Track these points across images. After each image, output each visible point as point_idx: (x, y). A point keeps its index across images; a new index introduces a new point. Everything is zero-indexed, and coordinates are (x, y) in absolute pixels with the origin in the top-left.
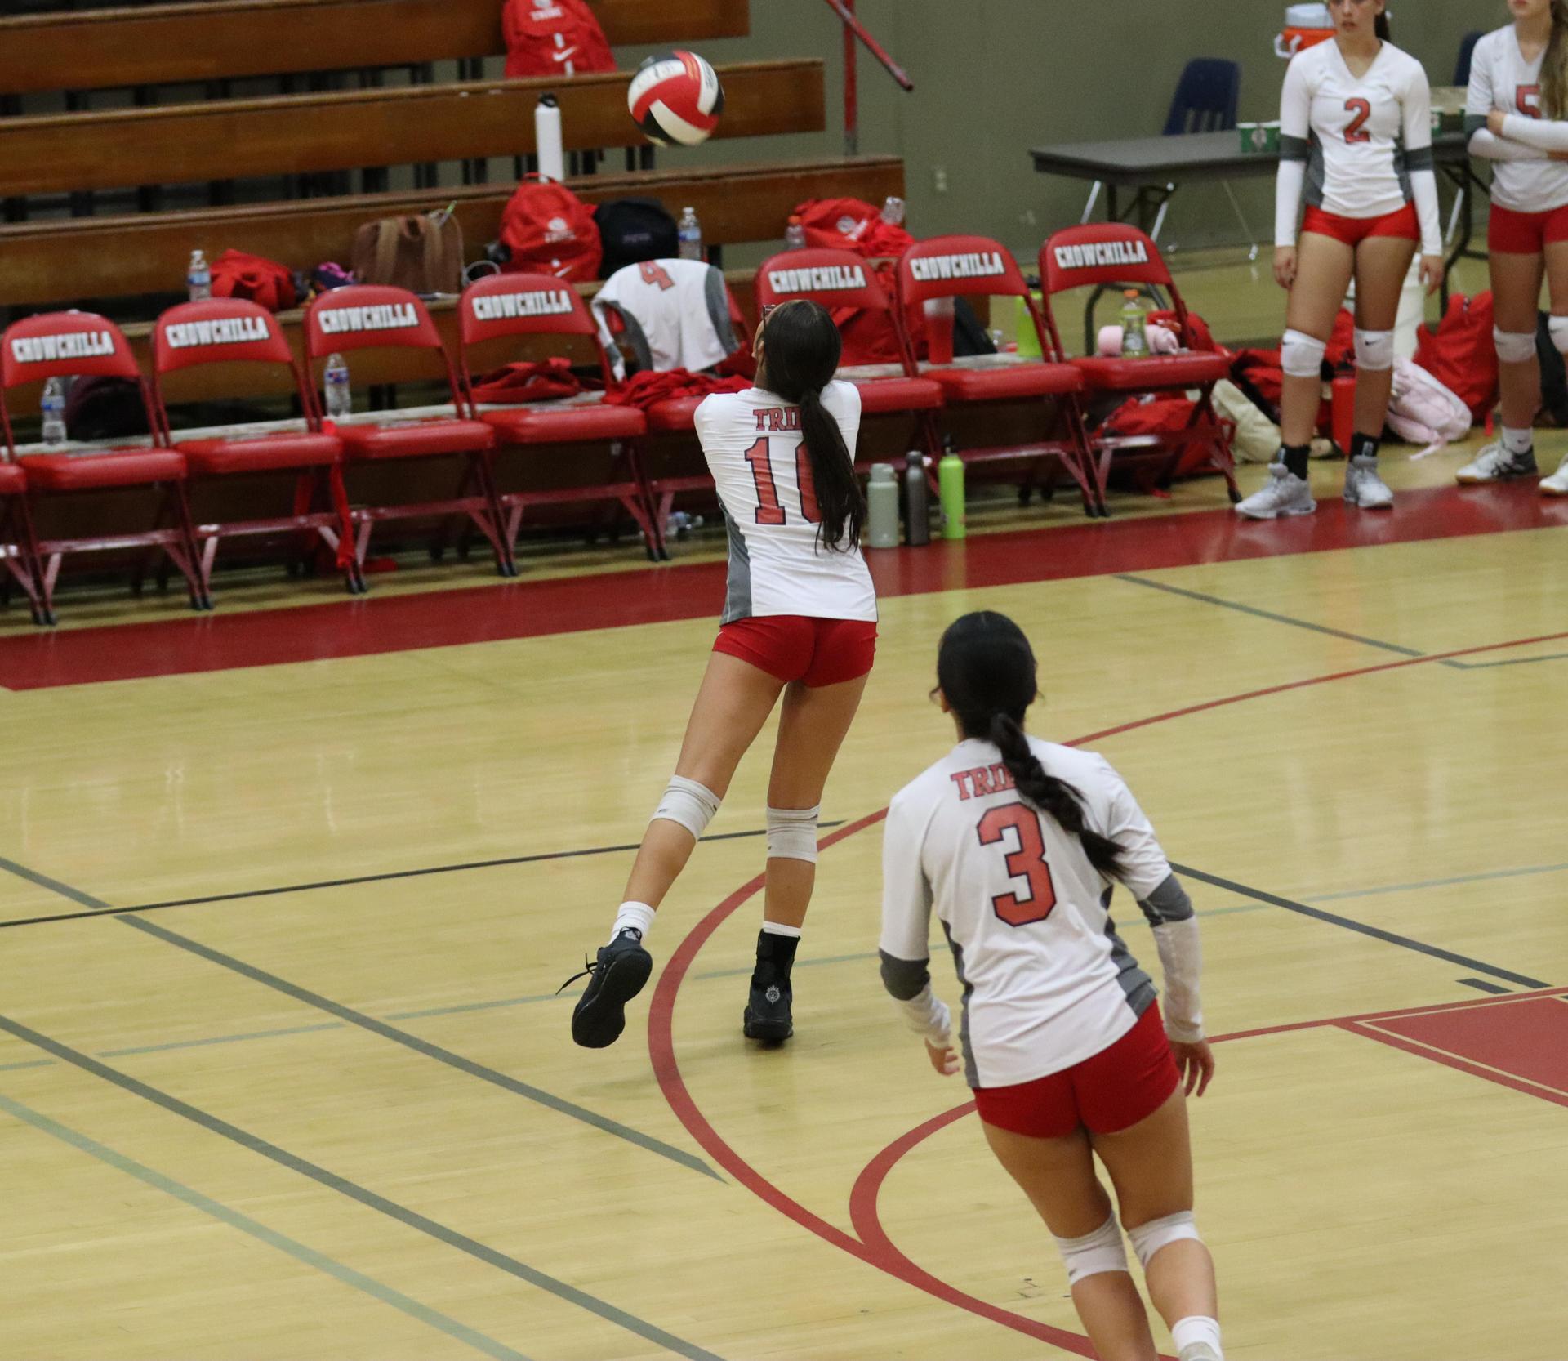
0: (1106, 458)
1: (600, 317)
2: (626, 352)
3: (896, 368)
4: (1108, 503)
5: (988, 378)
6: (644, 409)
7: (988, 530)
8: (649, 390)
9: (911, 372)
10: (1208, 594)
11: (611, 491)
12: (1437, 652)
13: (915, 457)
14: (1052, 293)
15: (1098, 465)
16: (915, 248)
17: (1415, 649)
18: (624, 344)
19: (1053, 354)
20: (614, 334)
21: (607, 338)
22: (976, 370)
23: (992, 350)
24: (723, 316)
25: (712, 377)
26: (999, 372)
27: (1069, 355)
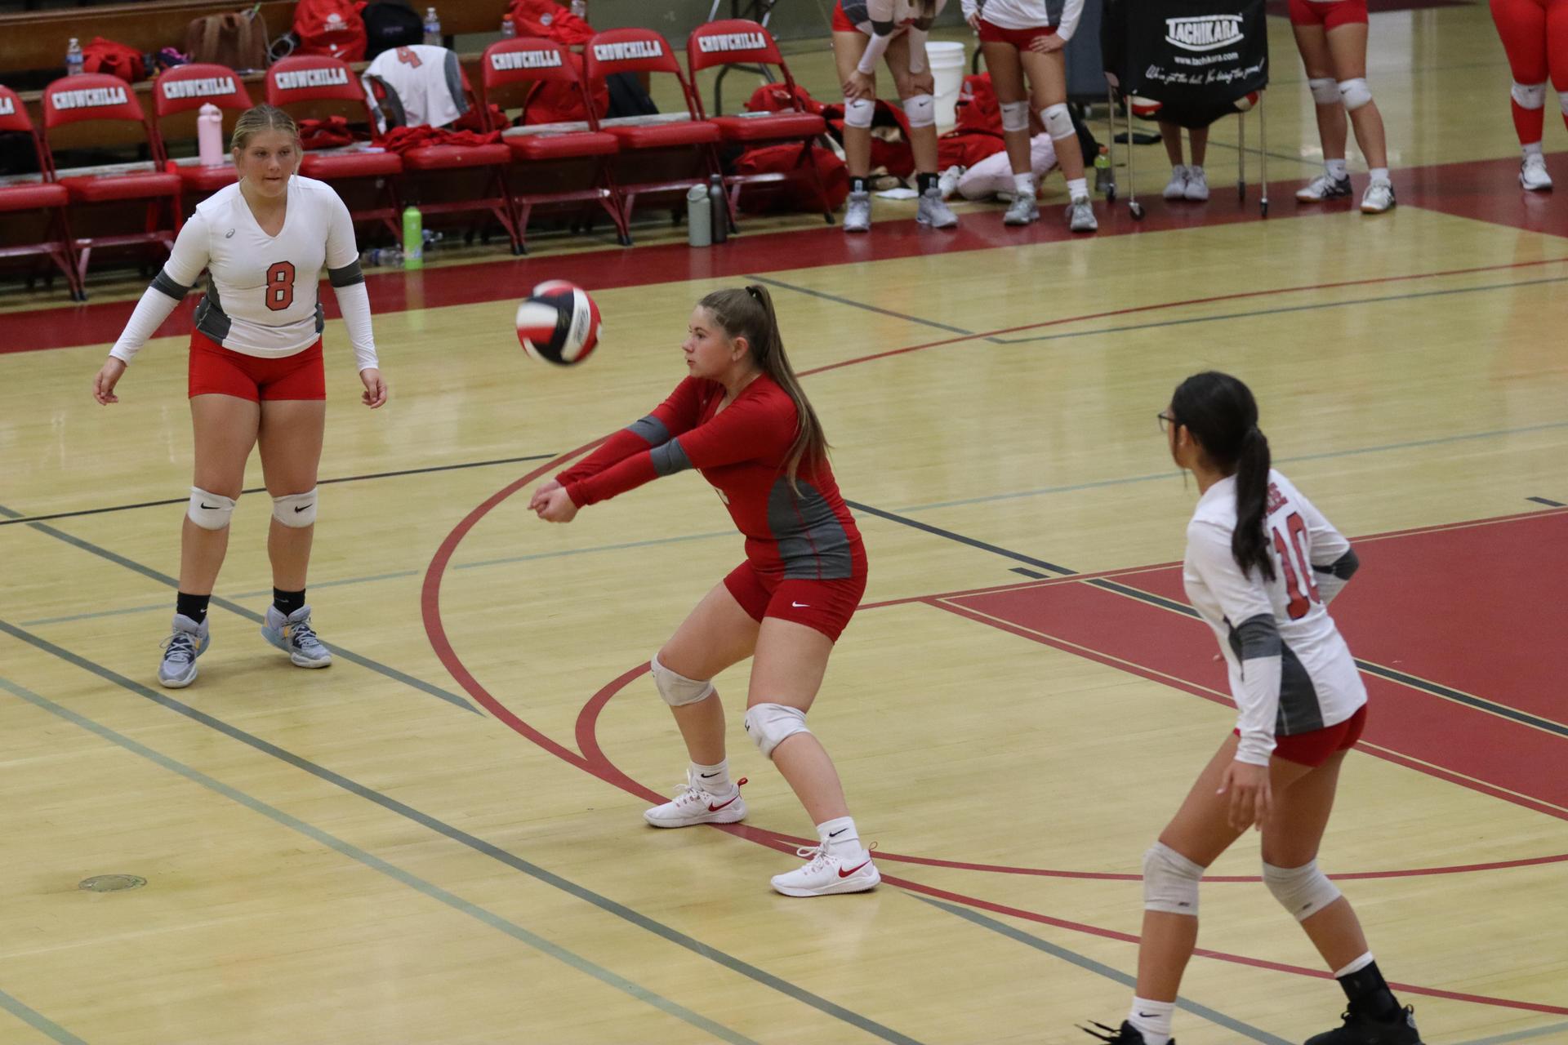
0: (736, 190)
1: (368, 87)
2: (386, 113)
3: (584, 125)
4: (739, 224)
5: (650, 132)
6: (401, 154)
7: (650, 243)
8: (404, 141)
9: (595, 128)
10: (812, 289)
11: (376, 214)
12: (983, 332)
13: (716, 178)
14: (695, 70)
15: (730, 195)
16: (598, 37)
17: (964, 328)
18: (385, 106)
19: (697, 115)
20: (378, 99)
21: (373, 103)
22: (642, 126)
23: (654, 111)
24: (458, 86)
25: (449, 131)
26: (657, 127)
27: (708, 116)
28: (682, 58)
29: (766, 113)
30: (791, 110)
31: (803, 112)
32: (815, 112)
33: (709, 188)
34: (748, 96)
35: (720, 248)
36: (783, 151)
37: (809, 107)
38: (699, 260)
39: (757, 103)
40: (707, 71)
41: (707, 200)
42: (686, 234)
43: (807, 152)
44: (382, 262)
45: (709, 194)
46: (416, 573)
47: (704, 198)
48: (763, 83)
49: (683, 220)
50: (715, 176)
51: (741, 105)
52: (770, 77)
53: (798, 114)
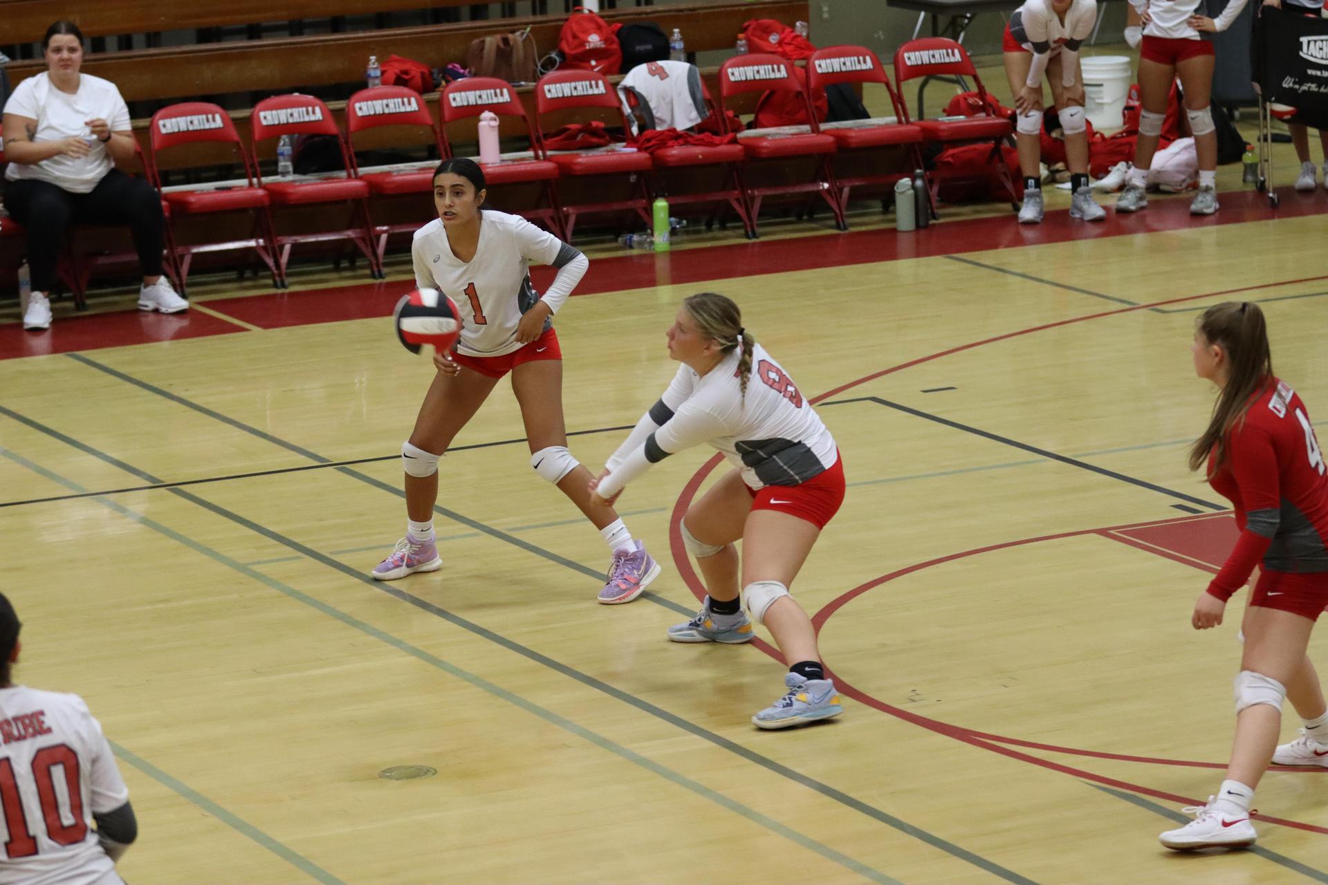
1: (622, 96)
2: (639, 118)
3: (806, 128)
4: (938, 212)
5: (863, 133)
6: (651, 154)
7: (863, 228)
8: (653, 142)
9: (816, 130)
10: (1001, 267)
11: (630, 204)
12: (1147, 303)
14: (901, 81)
15: (931, 187)
16: (818, 53)
17: (1131, 300)
18: (637, 113)
19: (903, 119)
20: (631, 107)
21: (627, 110)
22: (856, 129)
23: (866, 115)
24: (699, 96)
25: (692, 133)
26: (871, 130)
27: (912, 120)
28: (890, 71)
29: (962, 117)
30: (983, 115)
31: (993, 116)
32: (1004, 116)
33: (913, 180)
34: (946, 102)
35: (923, 232)
36: (975, 149)
37: (998, 112)
38: (905, 242)
39: (953, 109)
40: (911, 81)
41: (912, 192)
42: (894, 221)
43: (997, 150)
44: (634, 245)
45: (913, 187)
46: (664, 509)
47: (909, 189)
48: (959, 91)
49: (891, 208)
50: (918, 171)
51: (940, 110)
52: (965, 87)
53: (989, 118)
